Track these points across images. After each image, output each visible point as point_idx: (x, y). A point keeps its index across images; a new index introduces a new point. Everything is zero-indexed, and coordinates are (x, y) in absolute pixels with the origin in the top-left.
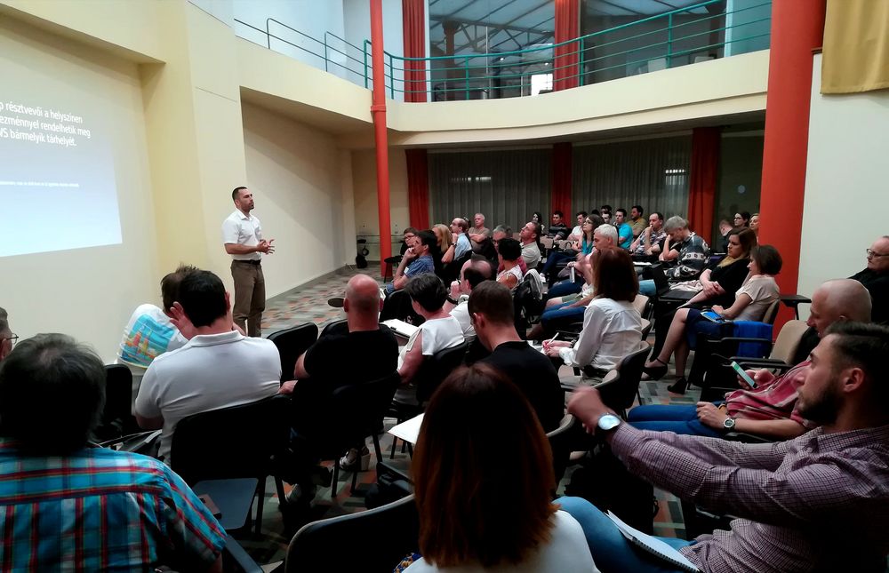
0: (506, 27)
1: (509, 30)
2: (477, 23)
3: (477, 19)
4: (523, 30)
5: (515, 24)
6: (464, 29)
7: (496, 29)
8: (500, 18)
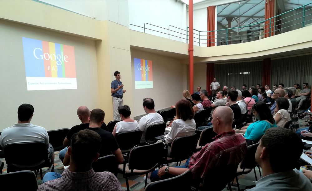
0: (252, 17)
1: (253, 18)
2: (240, 16)
3: (240, 15)
4: (260, 17)
5: (256, 15)
6: (235, 19)
7: (249, 17)
8: (250, 13)
